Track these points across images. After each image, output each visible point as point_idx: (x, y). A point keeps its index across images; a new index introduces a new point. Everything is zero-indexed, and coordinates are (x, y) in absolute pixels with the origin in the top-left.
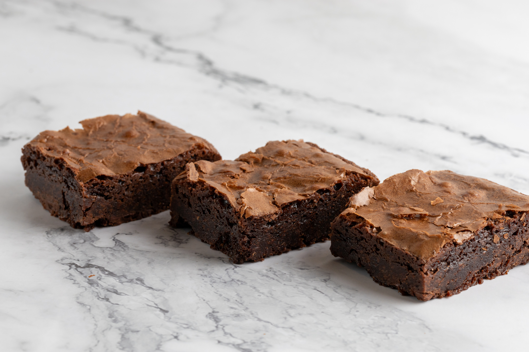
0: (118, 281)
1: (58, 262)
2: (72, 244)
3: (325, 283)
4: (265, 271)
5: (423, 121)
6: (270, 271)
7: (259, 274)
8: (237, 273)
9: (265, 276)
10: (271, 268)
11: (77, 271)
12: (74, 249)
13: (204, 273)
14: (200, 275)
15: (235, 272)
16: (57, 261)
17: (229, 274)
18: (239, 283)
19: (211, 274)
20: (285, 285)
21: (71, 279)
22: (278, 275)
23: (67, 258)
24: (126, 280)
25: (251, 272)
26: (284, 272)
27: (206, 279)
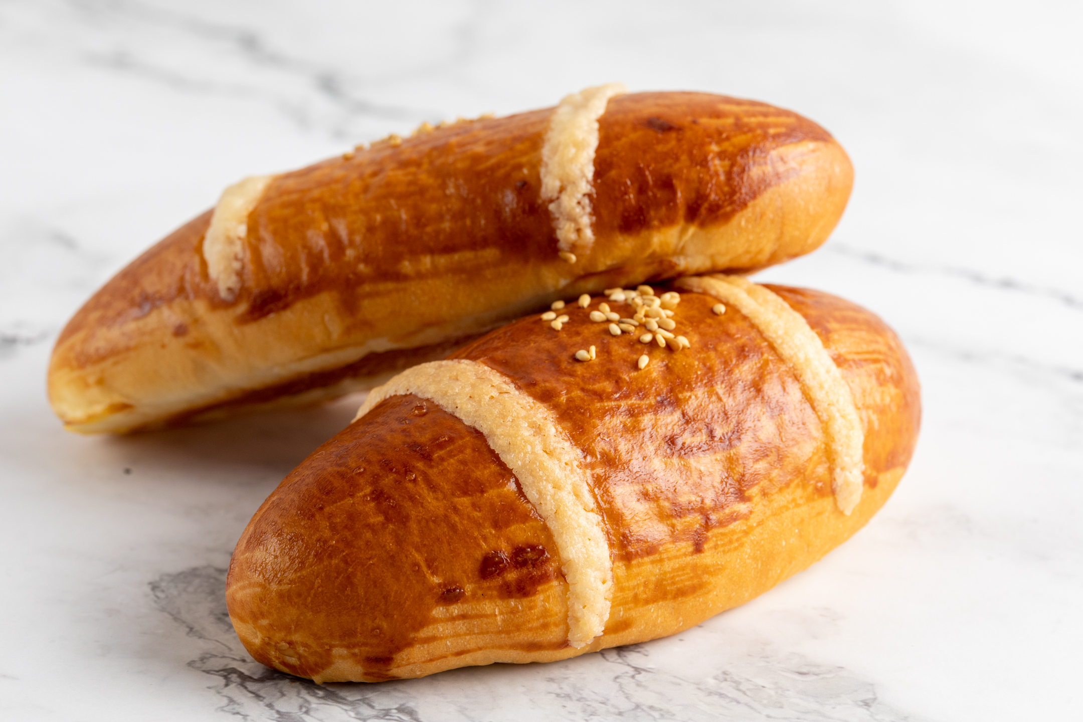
0: (352, 714)
1: (193, 667)
2: (221, 616)
3: (868, 710)
4: (711, 682)
5: (1007, 284)
6: (726, 680)
7: (699, 689)
8: (645, 687)
9: (716, 694)
10: (724, 673)
11: (245, 692)
12: (227, 630)
13: (561, 688)
14: (554, 696)
15: (639, 684)
16: (191, 664)
17: (626, 692)
18: (656, 714)
19: (581, 692)
20: (768, 716)
21: (234, 714)
22: (748, 689)
23: (215, 656)
24: (373, 712)
25: (680, 684)
26: (760, 682)
27: (571, 705)
